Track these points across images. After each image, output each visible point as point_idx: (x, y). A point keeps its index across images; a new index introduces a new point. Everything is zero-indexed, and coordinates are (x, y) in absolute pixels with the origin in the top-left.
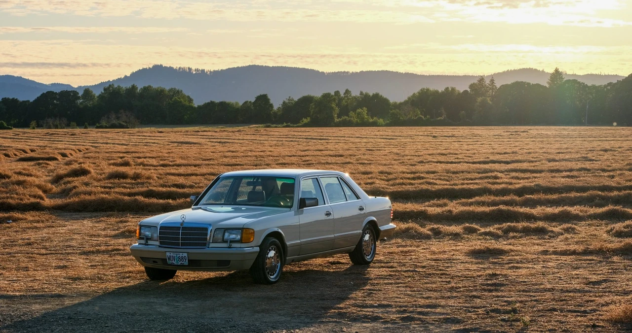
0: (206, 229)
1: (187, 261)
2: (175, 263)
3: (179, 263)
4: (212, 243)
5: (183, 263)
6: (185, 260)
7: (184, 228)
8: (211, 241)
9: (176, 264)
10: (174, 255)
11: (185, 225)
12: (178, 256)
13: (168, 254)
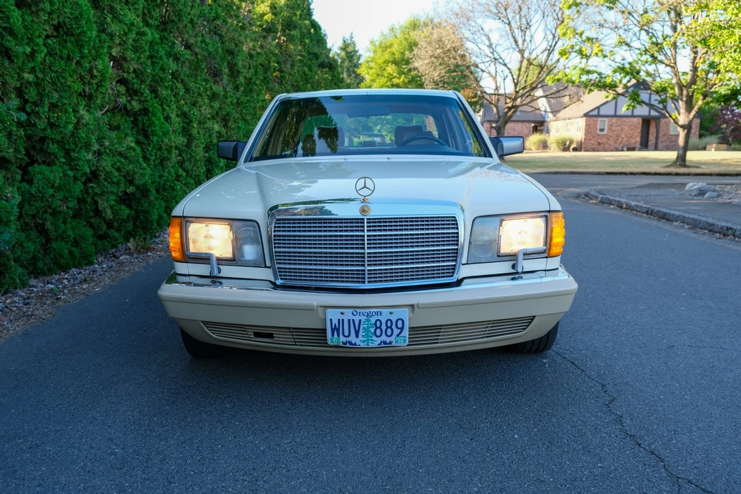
0: (453, 221)
1: (406, 332)
2: (359, 341)
3: (376, 342)
4: (467, 264)
5: (388, 340)
6: (396, 331)
7: (377, 223)
8: (464, 261)
9: (363, 345)
10: (357, 319)
11: (376, 212)
12: (373, 320)
13: (334, 316)
